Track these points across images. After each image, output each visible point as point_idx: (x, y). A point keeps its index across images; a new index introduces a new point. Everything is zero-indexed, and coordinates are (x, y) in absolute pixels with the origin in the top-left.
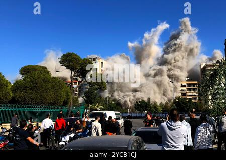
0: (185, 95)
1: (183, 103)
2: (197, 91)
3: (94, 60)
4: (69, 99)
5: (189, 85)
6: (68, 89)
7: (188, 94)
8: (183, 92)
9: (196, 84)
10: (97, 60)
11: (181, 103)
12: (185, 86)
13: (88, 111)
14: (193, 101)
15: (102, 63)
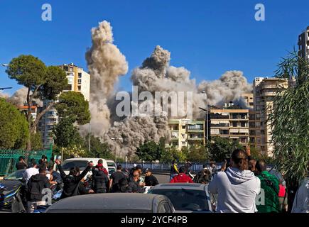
0: (226, 132)
1: (224, 146)
2: (247, 125)
3: (66, 68)
4: (24, 137)
5: (235, 115)
6: (22, 119)
7: (232, 131)
8: (223, 128)
9: (246, 114)
10: (71, 70)
11: (219, 147)
12: (226, 117)
13: (60, 157)
14: (240, 143)
15: (80, 75)
